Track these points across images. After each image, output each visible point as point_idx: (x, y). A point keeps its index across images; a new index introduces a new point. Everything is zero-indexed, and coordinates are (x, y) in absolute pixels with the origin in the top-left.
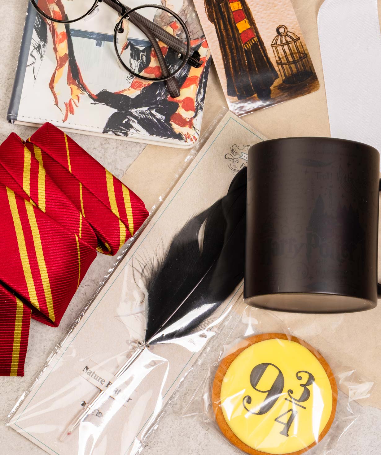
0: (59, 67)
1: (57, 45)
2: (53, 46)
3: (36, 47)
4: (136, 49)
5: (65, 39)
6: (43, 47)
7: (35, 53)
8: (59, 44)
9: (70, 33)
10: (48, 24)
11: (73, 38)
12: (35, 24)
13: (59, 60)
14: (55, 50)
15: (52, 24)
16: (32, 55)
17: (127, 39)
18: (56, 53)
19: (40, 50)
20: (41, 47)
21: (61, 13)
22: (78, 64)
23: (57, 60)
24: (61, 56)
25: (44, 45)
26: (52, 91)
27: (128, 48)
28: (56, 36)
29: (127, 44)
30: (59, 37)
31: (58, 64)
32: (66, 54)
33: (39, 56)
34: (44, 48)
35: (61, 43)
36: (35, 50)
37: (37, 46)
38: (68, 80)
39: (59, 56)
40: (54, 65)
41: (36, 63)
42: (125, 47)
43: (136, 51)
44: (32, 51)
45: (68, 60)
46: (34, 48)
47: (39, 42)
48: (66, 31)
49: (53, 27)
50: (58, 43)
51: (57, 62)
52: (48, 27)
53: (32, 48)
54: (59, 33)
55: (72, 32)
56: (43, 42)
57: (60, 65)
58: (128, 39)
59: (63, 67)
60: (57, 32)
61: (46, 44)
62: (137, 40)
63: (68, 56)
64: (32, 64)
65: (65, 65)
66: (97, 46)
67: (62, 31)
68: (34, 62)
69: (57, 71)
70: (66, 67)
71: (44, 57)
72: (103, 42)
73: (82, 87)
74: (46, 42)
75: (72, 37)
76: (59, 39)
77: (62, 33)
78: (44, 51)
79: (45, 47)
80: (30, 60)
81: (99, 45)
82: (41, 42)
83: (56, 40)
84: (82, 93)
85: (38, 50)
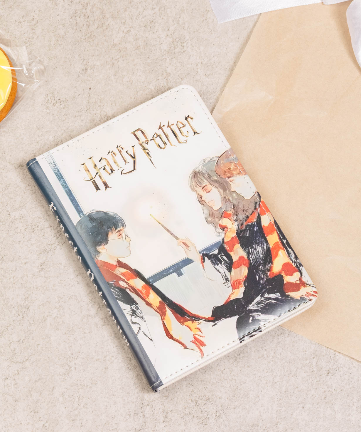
0: (163, 316)
1: (147, 300)
2: (144, 303)
3: (131, 314)
4: (212, 256)
5: (150, 290)
6: (137, 310)
7: (135, 319)
8: (148, 298)
9: (150, 282)
10: (126, 288)
11: (156, 284)
12: (115, 296)
13: (158, 311)
14: (149, 304)
15: (129, 285)
16: (133, 323)
17: (198, 253)
18: (152, 307)
19: (137, 314)
20: (135, 311)
21: (129, 271)
22: (176, 303)
23: (156, 311)
24: (158, 306)
25: (137, 307)
26: (173, 340)
27: (206, 259)
28: (140, 293)
29: (202, 257)
30: (143, 292)
31: (160, 314)
32: (160, 301)
33: (140, 319)
34: (139, 310)
35: (149, 295)
36: (133, 317)
37: (131, 312)
38: (178, 321)
39: (156, 307)
40: (157, 317)
41: (142, 326)
42: (203, 260)
43: (213, 257)
44: (131, 319)
45: (166, 305)
46: (131, 316)
47: (130, 308)
48: (145, 283)
49: (132, 287)
50: (146, 297)
51: (158, 313)
52: (128, 291)
53: (128, 318)
54: (140, 289)
55: (151, 281)
56: (134, 306)
57: (163, 314)
58: (200, 253)
59: (166, 314)
60: (138, 290)
61: (138, 306)
62: (207, 248)
63: (163, 302)
64: (139, 330)
65: (166, 311)
66: (179, 276)
67: (142, 285)
68: (140, 327)
69: (164, 321)
70: (169, 312)
71: (144, 317)
72: (181, 270)
73: (195, 318)
74: (137, 304)
75: (153, 284)
76: (144, 293)
77: (143, 287)
78: (140, 312)
79: (139, 308)
80: (135, 328)
81: (180, 274)
82: (132, 307)
83: (142, 296)
84: (198, 323)
85: (135, 315)
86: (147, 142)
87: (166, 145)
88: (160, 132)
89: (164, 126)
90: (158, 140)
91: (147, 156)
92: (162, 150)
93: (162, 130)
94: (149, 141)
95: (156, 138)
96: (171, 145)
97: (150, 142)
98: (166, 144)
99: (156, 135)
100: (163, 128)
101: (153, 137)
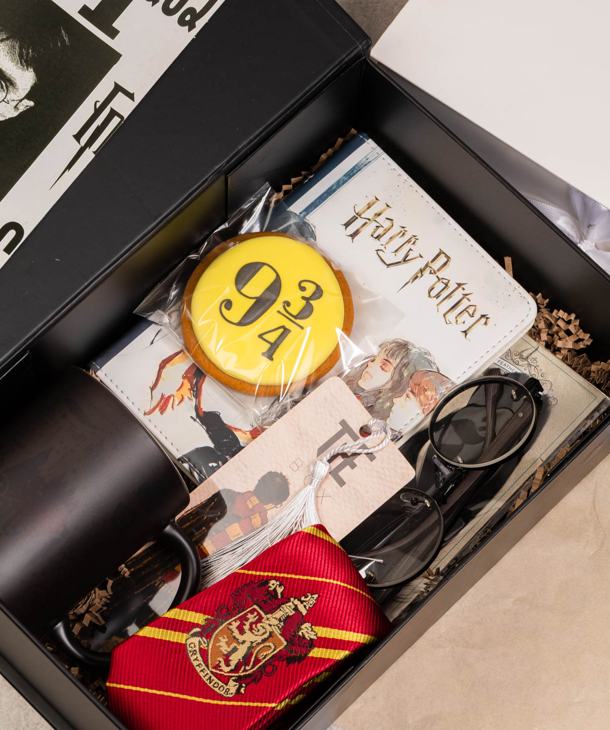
86: (432, 272)
87: (435, 298)
88: (452, 286)
89: (463, 289)
90: (440, 286)
91: (412, 277)
92: (427, 295)
93: (457, 289)
94: (436, 275)
95: (442, 282)
96: (438, 305)
97: (434, 276)
98: (437, 298)
99: (447, 281)
100: (460, 289)
101: (443, 279)
